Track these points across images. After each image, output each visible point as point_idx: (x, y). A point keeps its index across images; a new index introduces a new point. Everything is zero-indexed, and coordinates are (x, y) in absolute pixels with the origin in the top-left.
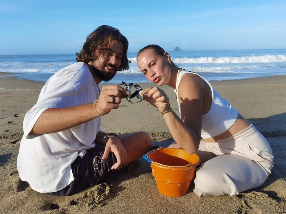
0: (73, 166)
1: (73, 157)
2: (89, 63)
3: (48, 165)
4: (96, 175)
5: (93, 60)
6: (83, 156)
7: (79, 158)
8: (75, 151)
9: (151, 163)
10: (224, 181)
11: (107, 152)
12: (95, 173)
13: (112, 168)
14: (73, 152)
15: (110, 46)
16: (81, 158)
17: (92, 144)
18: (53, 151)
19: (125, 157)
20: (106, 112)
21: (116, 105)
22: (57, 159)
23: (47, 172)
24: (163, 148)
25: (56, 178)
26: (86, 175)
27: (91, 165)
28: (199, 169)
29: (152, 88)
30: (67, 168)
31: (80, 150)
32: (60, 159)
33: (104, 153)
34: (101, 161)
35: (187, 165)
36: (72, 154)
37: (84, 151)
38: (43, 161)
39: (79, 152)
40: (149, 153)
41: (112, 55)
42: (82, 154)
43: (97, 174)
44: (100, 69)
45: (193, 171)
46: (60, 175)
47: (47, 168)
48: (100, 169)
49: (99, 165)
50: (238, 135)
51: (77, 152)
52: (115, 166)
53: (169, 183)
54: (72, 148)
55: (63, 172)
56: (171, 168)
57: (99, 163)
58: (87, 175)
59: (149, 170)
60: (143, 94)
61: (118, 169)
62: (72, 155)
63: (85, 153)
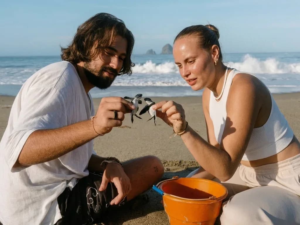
0: (61, 199)
1: (60, 189)
2: (79, 64)
3: (28, 198)
4: (90, 211)
5: (87, 60)
6: (73, 187)
7: (67, 189)
8: (63, 181)
9: (163, 194)
10: (259, 219)
11: (106, 182)
12: (89, 209)
13: (112, 203)
14: (59, 182)
15: (112, 43)
16: (70, 190)
17: (84, 171)
18: (33, 181)
19: (128, 189)
20: (107, 130)
21: (119, 122)
22: (39, 190)
23: (27, 207)
24: (180, 177)
25: (38, 214)
26: (77, 211)
27: (84, 200)
28: (226, 203)
29: (167, 102)
30: (52, 202)
31: (68, 179)
32: (43, 191)
33: (102, 183)
34: (97, 194)
35: (210, 198)
36: (59, 184)
37: (74, 180)
38: (21, 193)
39: (68, 182)
40: (161, 183)
41: (113, 55)
42: (71, 185)
43: (92, 210)
44: (96, 74)
45: (218, 205)
46: (43, 211)
47: (26, 202)
48: (95, 203)
49: (95, 199)
50: (287, 161)
51: (65, 182)
52: (115, 201)
53: (187, 222)
54: (58, 177)
55: (46, 207)
56: (190, 201)
57: (94, 196)
58: (79, 212)
59: (159, 207)
60: (156, 109)
61: (119, 205)
62: (59, 186)
63: (76, 183)
